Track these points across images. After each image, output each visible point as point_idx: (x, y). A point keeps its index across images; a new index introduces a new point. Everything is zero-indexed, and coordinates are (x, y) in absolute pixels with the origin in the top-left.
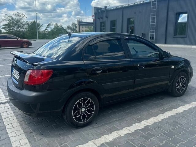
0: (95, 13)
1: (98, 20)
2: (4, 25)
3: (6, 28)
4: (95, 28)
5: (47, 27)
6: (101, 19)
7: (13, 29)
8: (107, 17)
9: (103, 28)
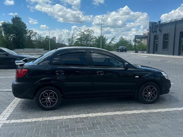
0: (150, 27)
1: (153, 33)
2: (77, 39)
3: (78, 41)
4: (148, 41)
5: (111, 41)
6: (155, 33)
7: (83, 42)
8: (160, 31)
9: (156, 41)
